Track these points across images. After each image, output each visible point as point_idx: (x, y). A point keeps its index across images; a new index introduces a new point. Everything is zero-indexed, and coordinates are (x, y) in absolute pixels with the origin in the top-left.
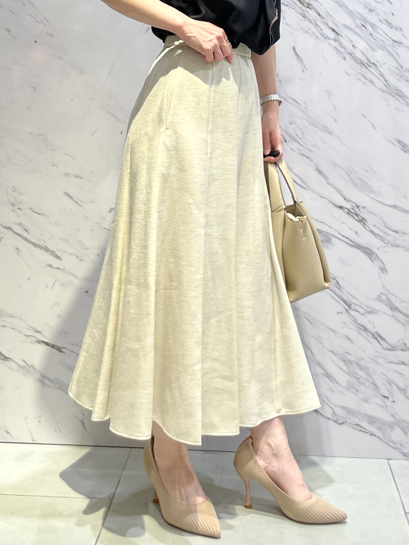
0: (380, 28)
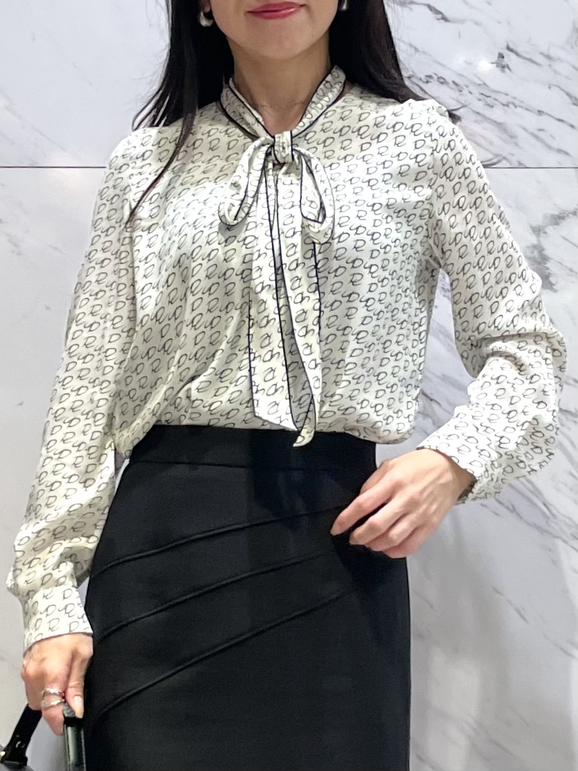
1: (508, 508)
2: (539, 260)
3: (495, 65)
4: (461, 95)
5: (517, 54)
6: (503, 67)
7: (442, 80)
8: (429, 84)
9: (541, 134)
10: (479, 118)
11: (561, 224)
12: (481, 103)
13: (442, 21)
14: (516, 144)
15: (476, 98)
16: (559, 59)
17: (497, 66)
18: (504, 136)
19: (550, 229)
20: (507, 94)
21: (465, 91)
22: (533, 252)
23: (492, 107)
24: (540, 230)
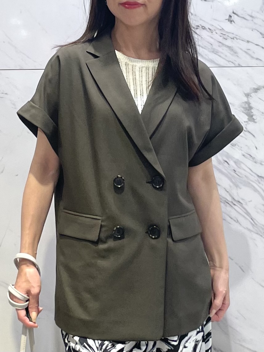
1: (235, 221)
2: (248, 109)
4: (212, 34)
5: (238, 16)
6: (231, 21)
7: (203, 28)
8: (198, 30)
9: (248, 51)
10: (220, 44)
11: (258, 92)
12: (221, 38)
13: (204, 1)
14: (237, 56)
15: (219, 35)
16: (256, 17)
17: (229, 21)
18: (232, 53)
19: (253, 95)
20: (233, 34)
21: (214, 33)
22: (245, 105)
23: (226, 39)
24: (248, 95)
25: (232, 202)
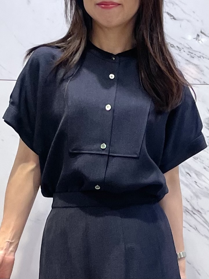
0: (204, 176)
1: (194, 228)
3: (195, 39)
4: (180, 52)
5: (205, 35)
6: (199, 40)
7: (172, 46)
10: (187, 62)
12: (189, 56)
13: (173, 19)
14: (203, 74)
15: (187, 54)
20: (200, 53)
21: (182, 51)
23: (194, 58)
25: (192, 211)
